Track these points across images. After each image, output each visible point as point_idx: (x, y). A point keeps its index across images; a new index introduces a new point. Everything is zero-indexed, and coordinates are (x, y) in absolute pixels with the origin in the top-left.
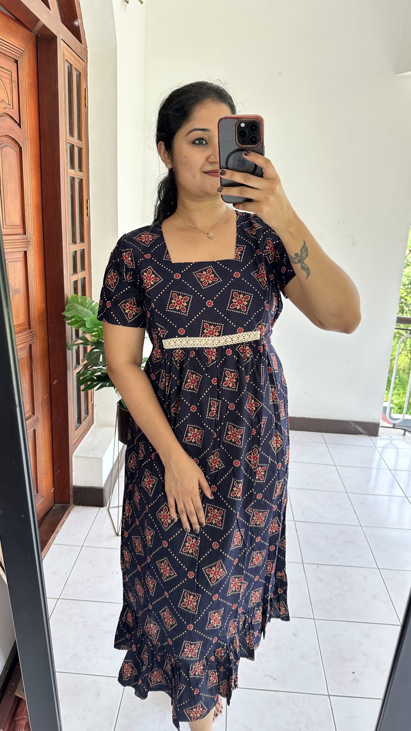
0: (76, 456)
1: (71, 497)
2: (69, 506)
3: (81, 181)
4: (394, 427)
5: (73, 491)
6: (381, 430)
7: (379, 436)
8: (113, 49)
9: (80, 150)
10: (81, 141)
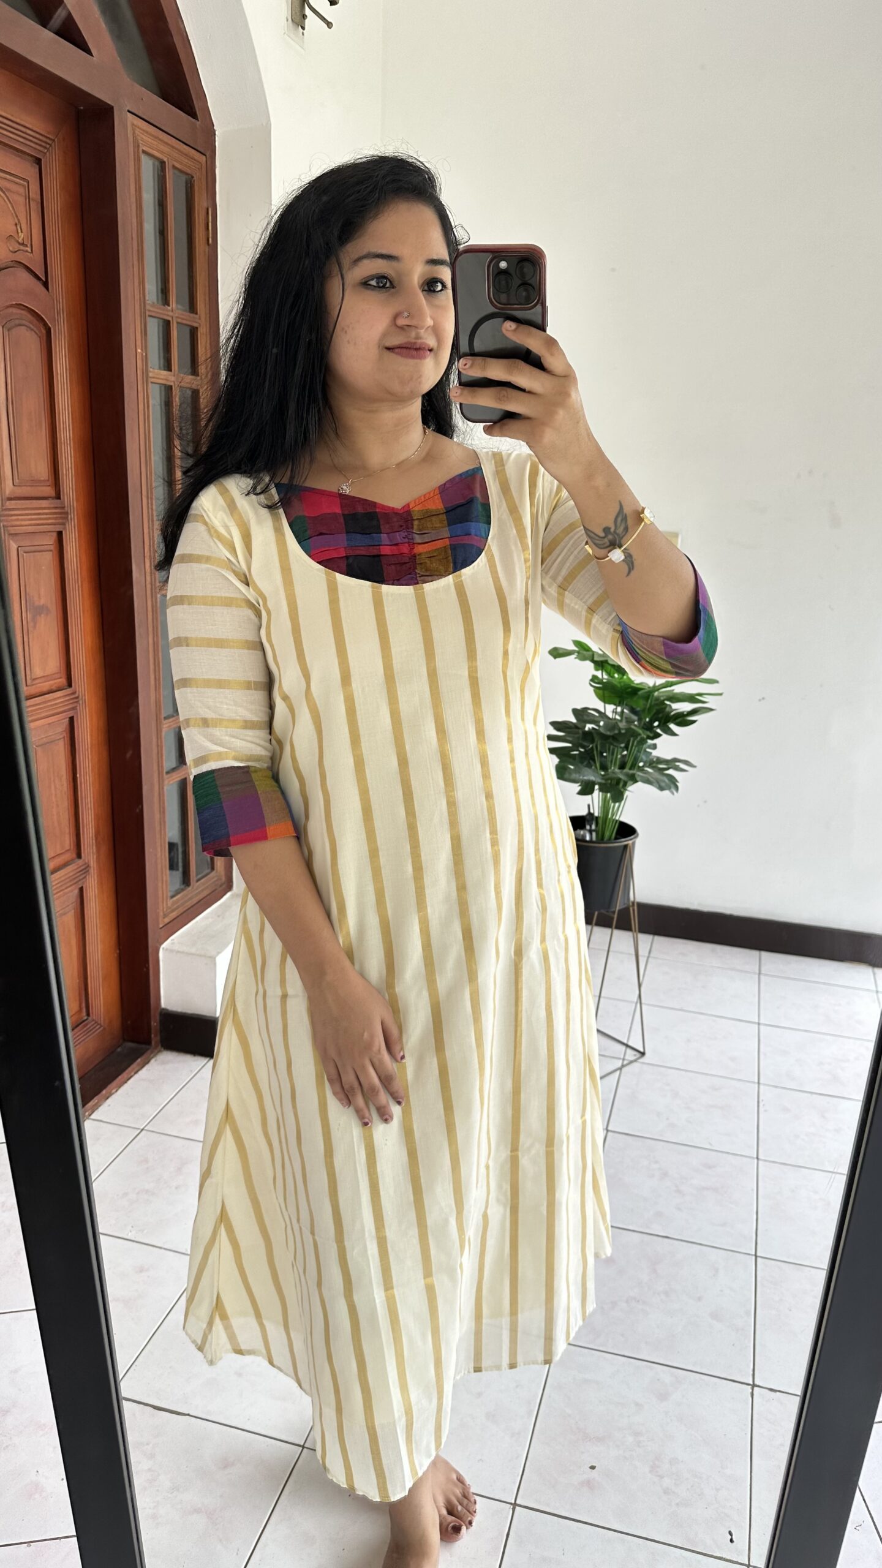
0: (167, 949)
1: (153, 1031)
2: (147, 1050)
5: (160, 1021)
8: (264, 124)
10: (196, 314)
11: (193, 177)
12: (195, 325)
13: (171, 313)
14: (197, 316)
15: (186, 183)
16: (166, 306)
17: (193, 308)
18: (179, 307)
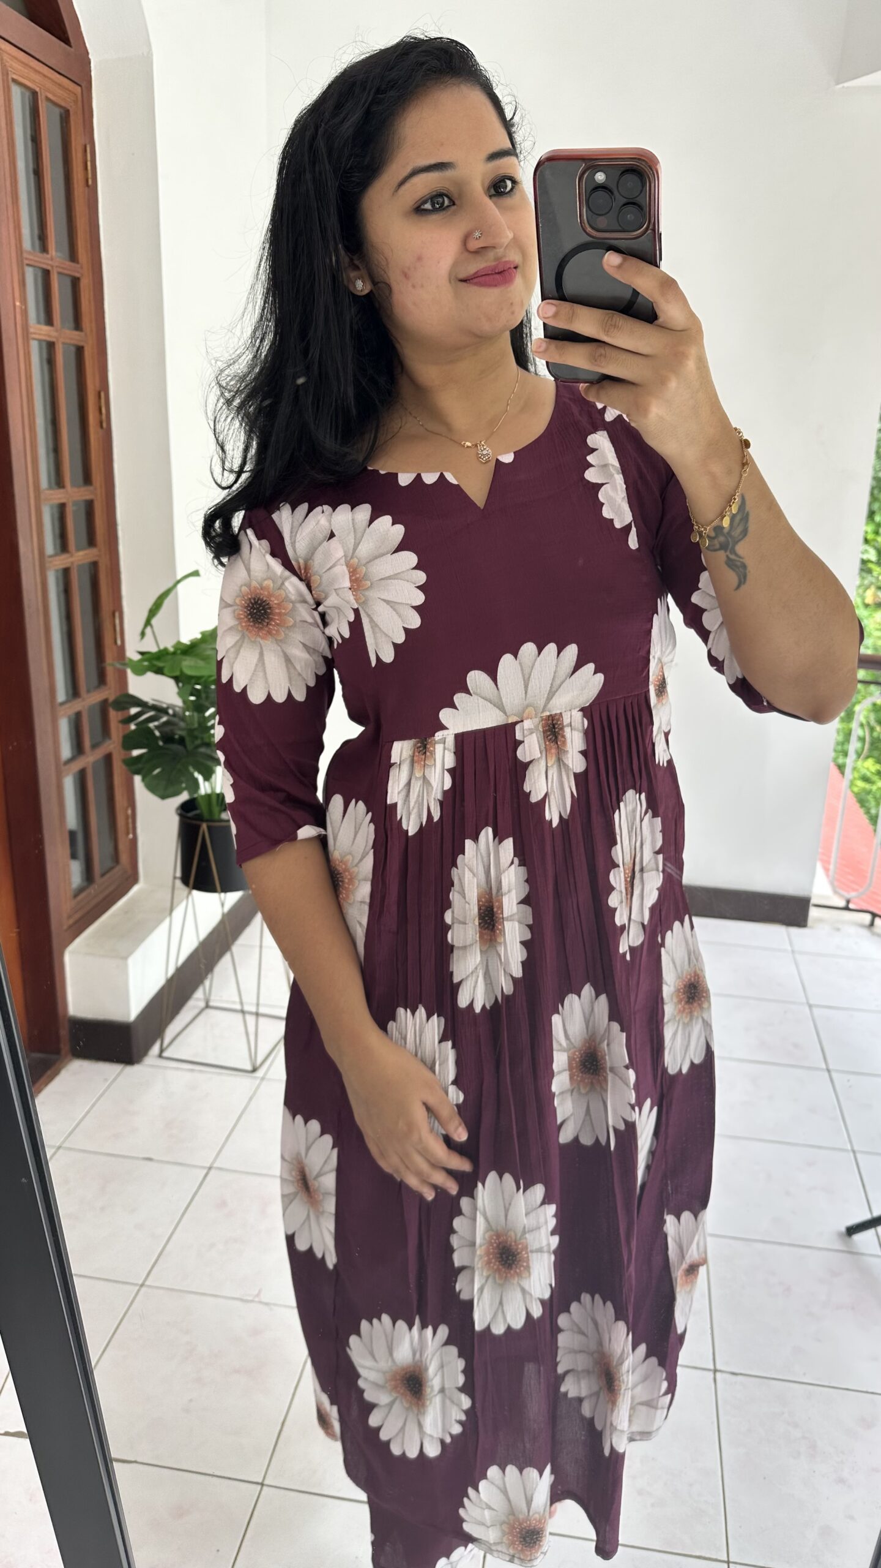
0: (73, 953)
1: (61, 1040)
2: (58, 1059)
3: (80, 351)
4: (847, 908)
5: (70, 1028)
6: (813, 912)
7: (812, 927)
8: (145, 54)
9: (75, 282)
10: (78, 262)
11: (67, 112)
12: (77, 275)
13: (50, 262)
14: (79, 266)
15: (61, 116)
16: (45, 255)
17: (73, 257)
18: (59, 254)
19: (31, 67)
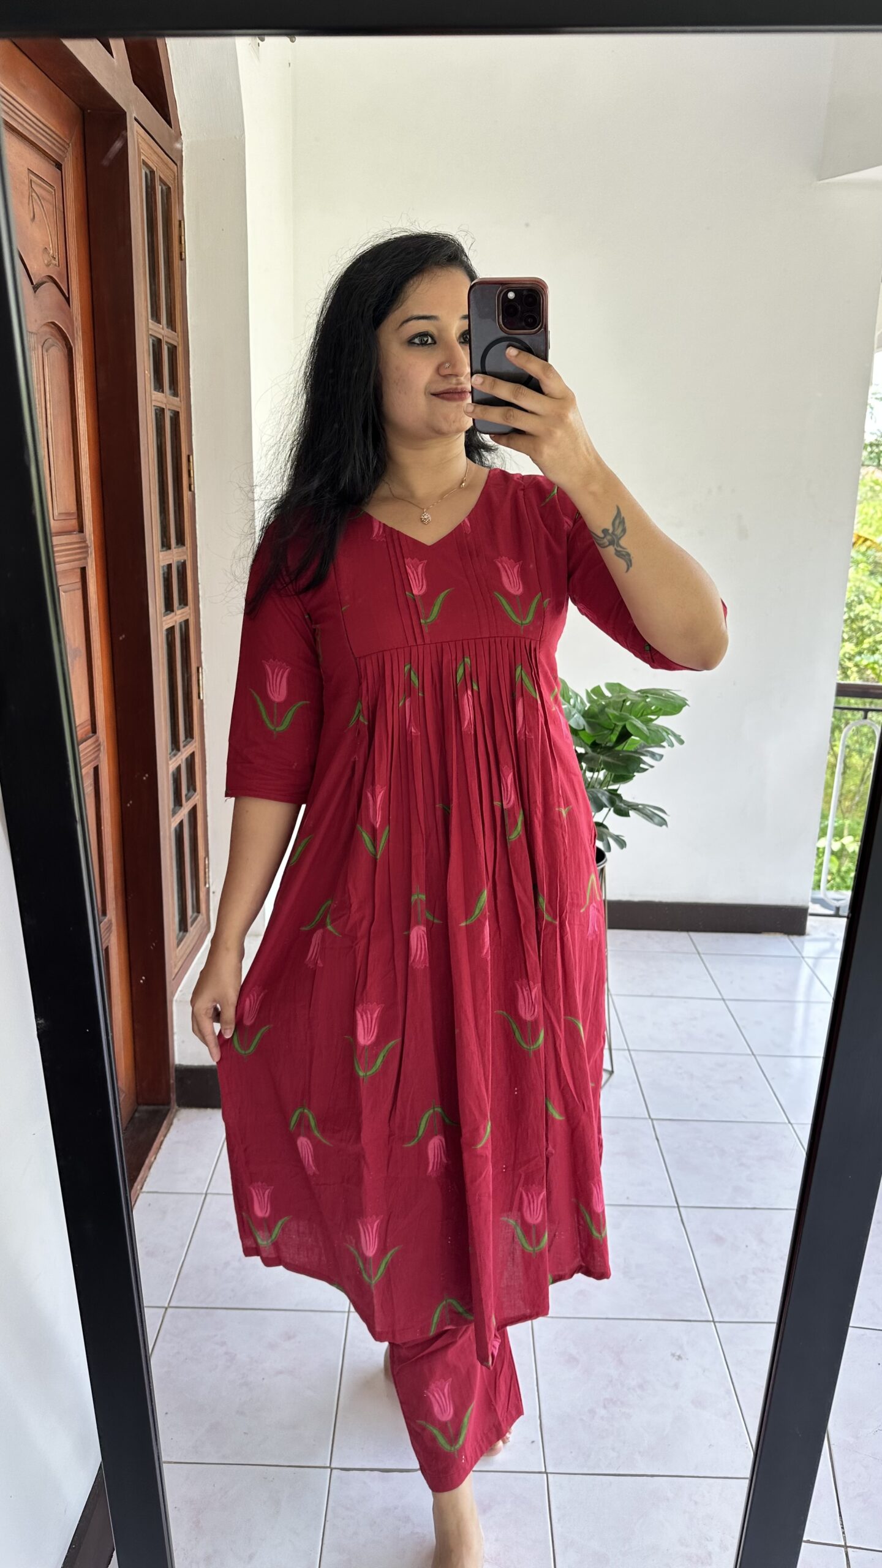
0: (181, 1001)
1: (171, 1089)
2: (169, 1110)
3: (176, 416)
5: (176, 1077)
8: (238, 138)
9: (173, 350)
11: (169, 188)
12: (175, 344)
13: (161, 332)
14: (176, 334)
16: (159, 324)
17: (173, 324)
19: (152, 148)
